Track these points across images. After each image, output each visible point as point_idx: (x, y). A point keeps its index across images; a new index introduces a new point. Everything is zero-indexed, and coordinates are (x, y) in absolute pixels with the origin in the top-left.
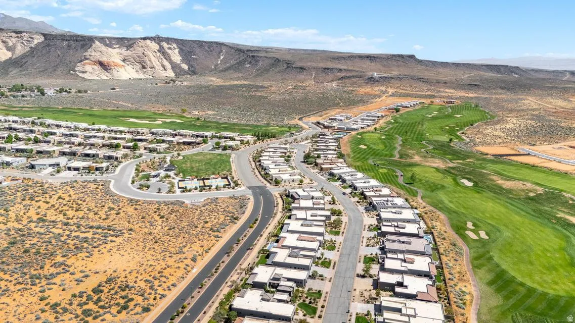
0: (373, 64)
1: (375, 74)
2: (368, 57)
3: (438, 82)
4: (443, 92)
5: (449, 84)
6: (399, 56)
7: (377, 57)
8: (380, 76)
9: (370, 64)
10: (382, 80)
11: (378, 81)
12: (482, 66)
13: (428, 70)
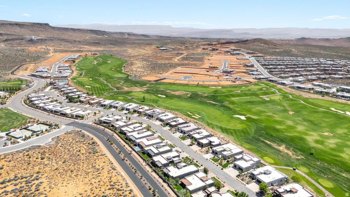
0: (22, 29)
1: (33, 37)
2: (17, 25)
3: (75, 41)
4: (84, 48)
5: (82, 43)
6: (38, 24)
7: (24, 25)
8: (37, 38)
9: (20, 29)
10: (39, 41)
11: (37, 42)
12: (88, 30)
13: (63, 34)
